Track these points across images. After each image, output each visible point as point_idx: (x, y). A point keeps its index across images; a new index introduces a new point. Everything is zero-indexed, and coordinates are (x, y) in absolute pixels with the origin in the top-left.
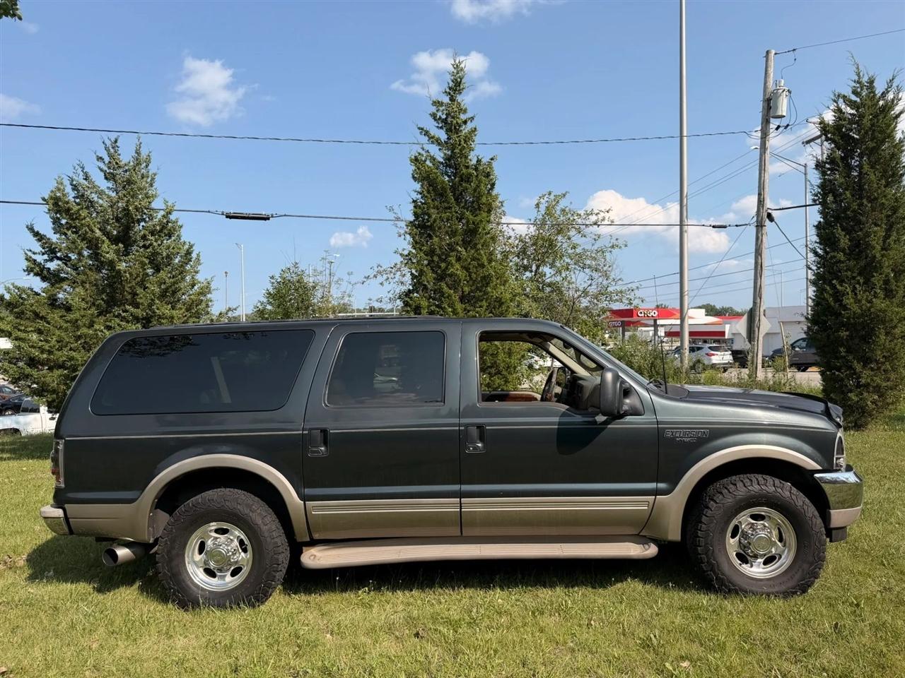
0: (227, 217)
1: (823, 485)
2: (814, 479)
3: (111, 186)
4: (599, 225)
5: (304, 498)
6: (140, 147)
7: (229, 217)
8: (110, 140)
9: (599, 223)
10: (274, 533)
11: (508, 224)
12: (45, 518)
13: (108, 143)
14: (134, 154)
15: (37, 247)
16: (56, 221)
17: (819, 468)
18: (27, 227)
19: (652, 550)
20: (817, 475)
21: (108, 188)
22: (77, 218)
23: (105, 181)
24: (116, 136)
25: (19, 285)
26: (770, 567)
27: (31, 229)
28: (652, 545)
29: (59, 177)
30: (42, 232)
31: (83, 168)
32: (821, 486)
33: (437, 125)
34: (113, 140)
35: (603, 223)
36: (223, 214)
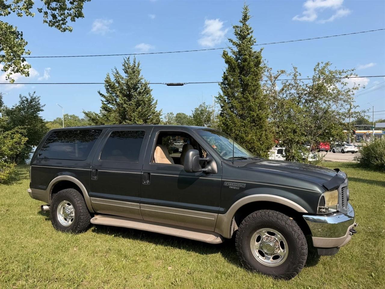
0: (167, 85)
1: (307, 221)
2: (303, 218)
3: (127, 76)
4: (348, 78)
5: (90, 196)
6: (135, 60)
7: (168, 85)
8: (126, 58)
9: (349, 77)
10: (80, 208)
11: (300, 80)
12: (29, 192)
13: (126, 59)
14: (133, 63)
15: (104, 99)
16: (107, 89)
17: (306, 212)
18: (98, 92)
19: (218, 240)
20: (304, 216)
21: (126, 76)
22: (113, 88)
23: (125, 74)
24: (128, 57)
25: (96, 113)
26: (275, 261)
27: (99, 93)
28: (219, 238)
29: (108, 73)
30: (103, 94)
31: (116, 69)
32: (305, 222)
33: (236, 37)
34: (128, 58)
35: (351, 76)
36: (166, 84)
